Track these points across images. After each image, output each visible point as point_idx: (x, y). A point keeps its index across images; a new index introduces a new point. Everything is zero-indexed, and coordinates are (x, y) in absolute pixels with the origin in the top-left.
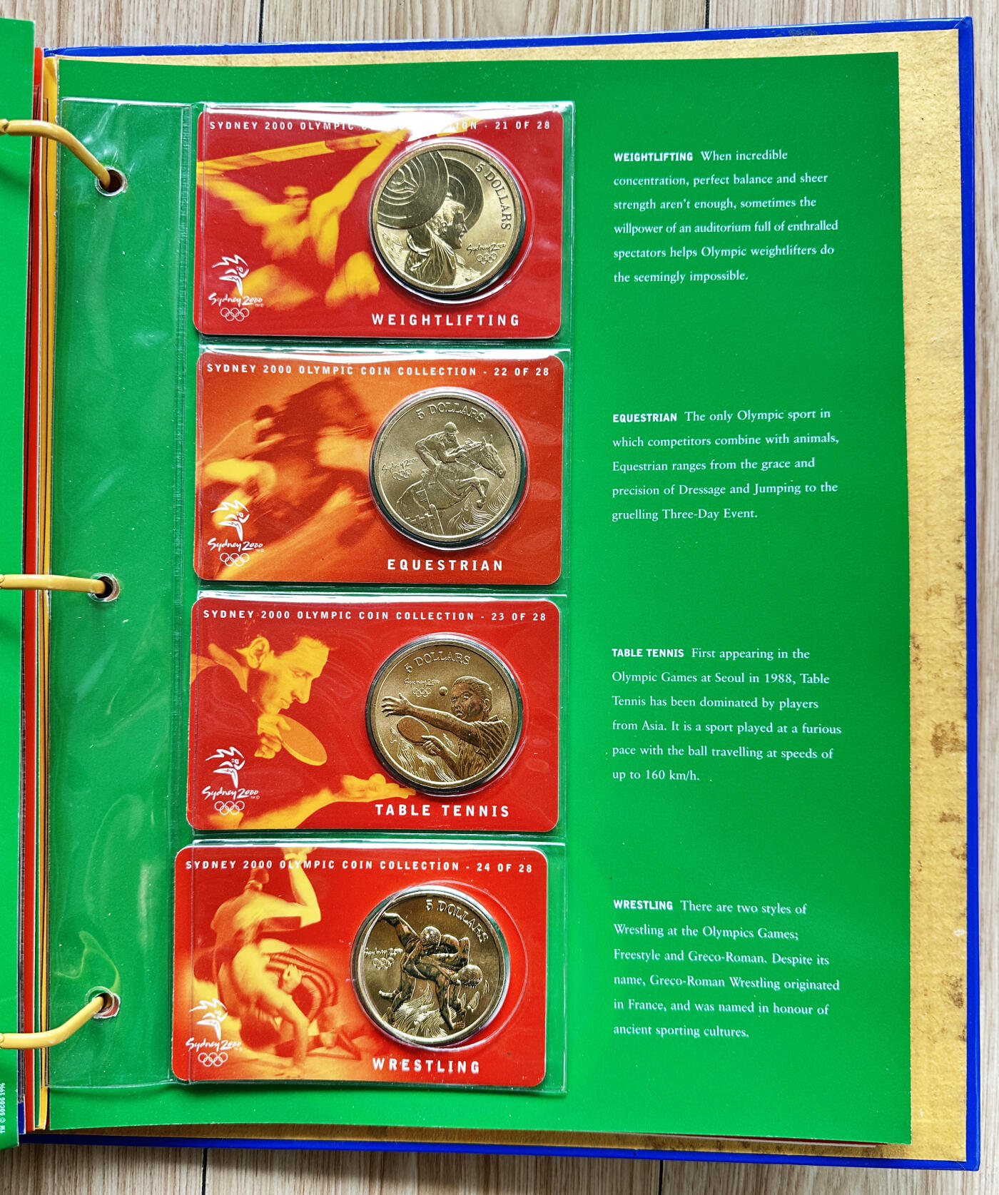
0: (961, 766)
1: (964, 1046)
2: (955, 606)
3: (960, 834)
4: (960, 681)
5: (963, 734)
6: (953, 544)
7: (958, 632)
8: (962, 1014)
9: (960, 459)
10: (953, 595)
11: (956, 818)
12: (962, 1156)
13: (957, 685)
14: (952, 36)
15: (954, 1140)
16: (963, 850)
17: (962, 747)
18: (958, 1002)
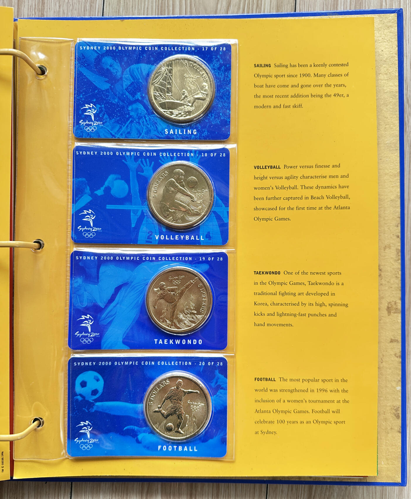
0: (399, 319)
1: (400, 435)
2: (396, 253)
3: (398, 347)
4: (398, 284)
5: (399, 306)
6: (395, 227)
7: (397, 264)
8: (399, 422)
9: (398, 192)
10: (395, 249)
11: (397, 341)
12: (399, 480)
13: (397, 286)
14: (394, 16)
15: (396, 474)
16: (399, 354)
17: (399, 312)
18: (398, 417)
